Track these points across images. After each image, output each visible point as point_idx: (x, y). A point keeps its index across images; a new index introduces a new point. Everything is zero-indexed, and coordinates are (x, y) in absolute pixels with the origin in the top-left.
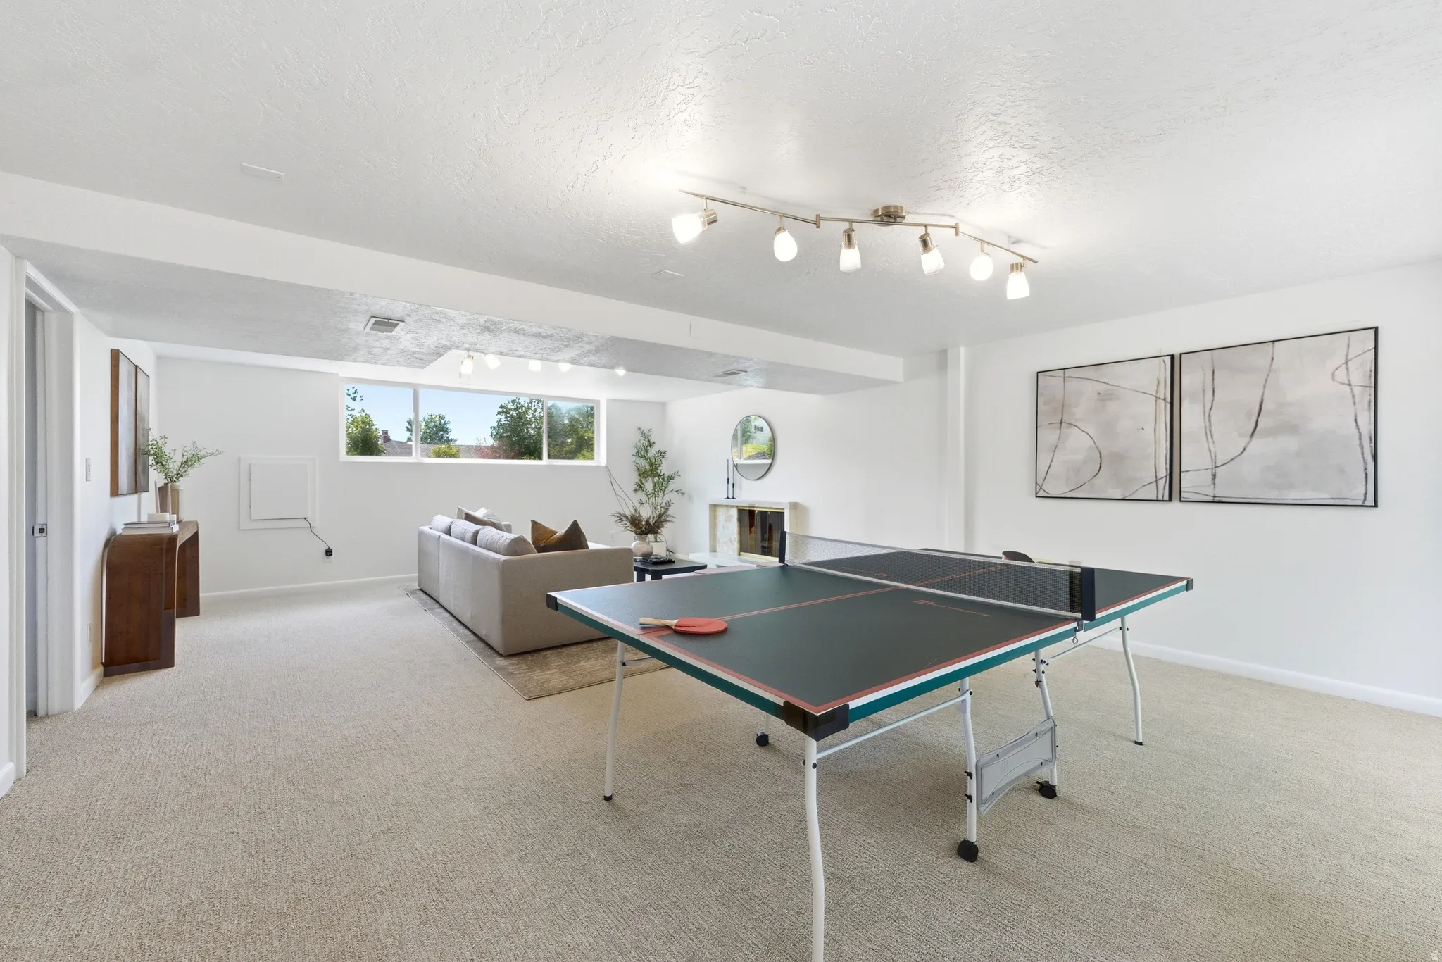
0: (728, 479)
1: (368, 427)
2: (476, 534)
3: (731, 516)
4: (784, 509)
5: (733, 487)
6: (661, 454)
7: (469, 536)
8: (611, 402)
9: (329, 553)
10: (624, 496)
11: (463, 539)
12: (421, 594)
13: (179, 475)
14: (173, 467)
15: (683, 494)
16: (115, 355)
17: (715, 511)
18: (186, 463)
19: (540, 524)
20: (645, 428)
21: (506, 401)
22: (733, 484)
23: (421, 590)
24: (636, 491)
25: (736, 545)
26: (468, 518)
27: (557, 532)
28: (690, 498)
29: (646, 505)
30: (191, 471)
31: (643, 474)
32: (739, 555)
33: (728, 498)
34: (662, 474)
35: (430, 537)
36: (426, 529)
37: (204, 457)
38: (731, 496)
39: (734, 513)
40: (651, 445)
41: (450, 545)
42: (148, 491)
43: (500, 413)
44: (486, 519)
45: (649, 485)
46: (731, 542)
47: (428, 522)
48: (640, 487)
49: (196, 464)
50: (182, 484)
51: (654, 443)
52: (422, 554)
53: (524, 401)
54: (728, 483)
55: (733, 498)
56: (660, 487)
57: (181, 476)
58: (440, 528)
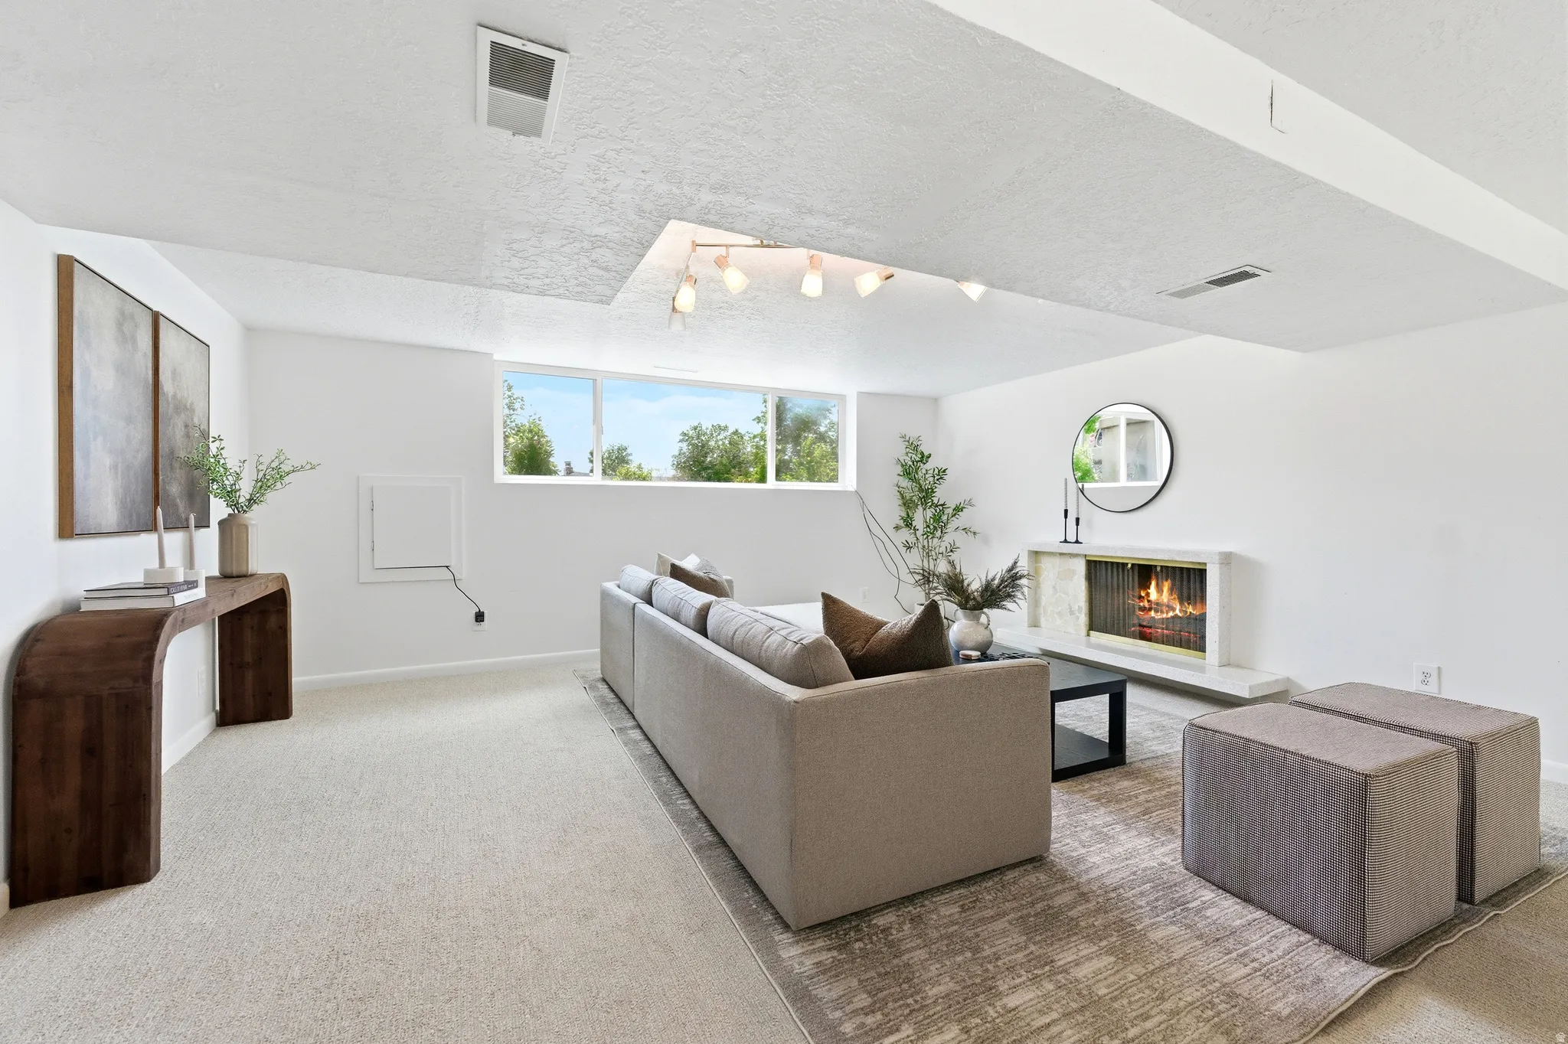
0: (1066, 511)
1: (536, 438)
2: (703, 613)
3: (1074, 572)
4: (1205, 564)
5: (1077, 524)
6: (941, 474)
7: (690, 614)
8: (866, 398)
9: (480, 617)
10: (886, 540)
11: (676, 617)
12: (603, 689)
13: (252, 501)
14: (245, 489)
15: (975, 533)
16: (66, 268)
17: (1036, 562)
18: (263, 485)
19: (842, 603)
20: (913, 434)
21: (686, 427)
22: (1078, 520)
23: (604, 680)
24: (897, 528)
25: (1083, 619)
26: (677, 573)
27: (886, 623)
28: (986, 541)
29: (914, 551)
30: (270, 495)
31: (908, 504)
32: (1088, 635)
33: (1066, 541)
34: (941, 502)
35: (619, 602)
36: (610, 586)
37: (288, 474)
38: (1071, 538)
39: (1081, 567)
40: (924, 458)
41: (652, 625)
42: (209, 527)
43: (681, 441)
44: (701, 574)
45: (920, 518)
46: (1072, 613)
47: (616, 575)
48: (908, 522)
49: (278, 484)
50: (254, 517)
51: (929, 456)
52: (607, 627)
53: (707, 426)
54: (1066, 517)
55: (1077, 542)
56: (937, 525)
57: (255, 502)
58: (633, 588)
